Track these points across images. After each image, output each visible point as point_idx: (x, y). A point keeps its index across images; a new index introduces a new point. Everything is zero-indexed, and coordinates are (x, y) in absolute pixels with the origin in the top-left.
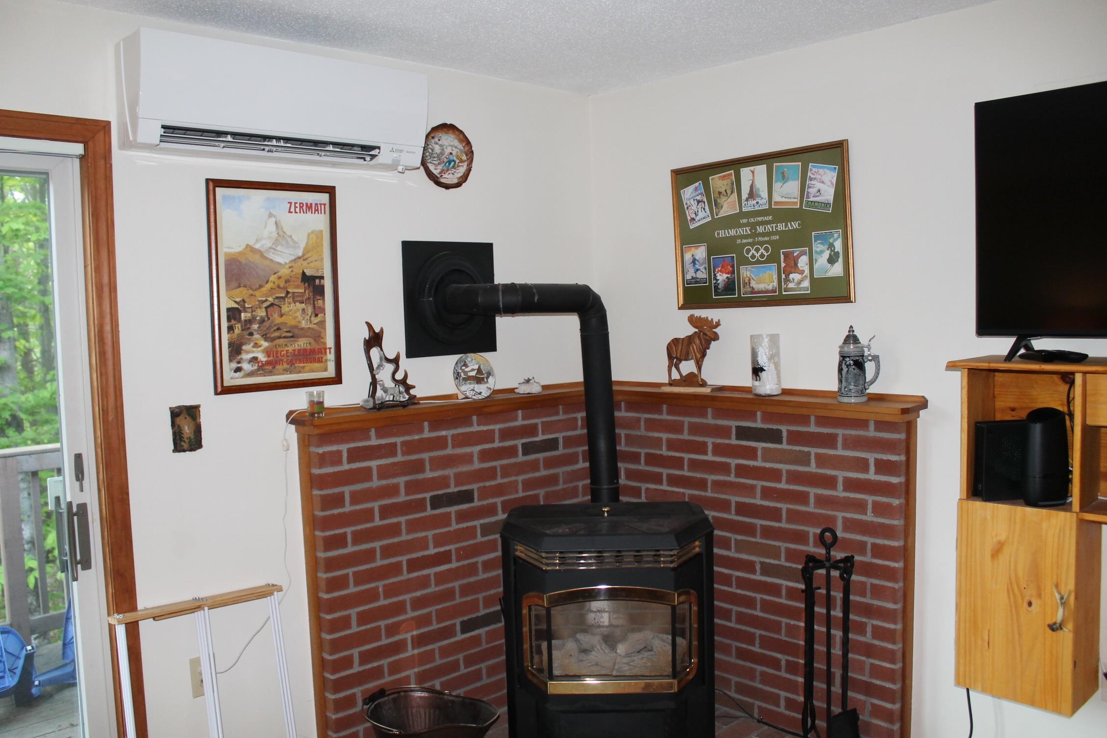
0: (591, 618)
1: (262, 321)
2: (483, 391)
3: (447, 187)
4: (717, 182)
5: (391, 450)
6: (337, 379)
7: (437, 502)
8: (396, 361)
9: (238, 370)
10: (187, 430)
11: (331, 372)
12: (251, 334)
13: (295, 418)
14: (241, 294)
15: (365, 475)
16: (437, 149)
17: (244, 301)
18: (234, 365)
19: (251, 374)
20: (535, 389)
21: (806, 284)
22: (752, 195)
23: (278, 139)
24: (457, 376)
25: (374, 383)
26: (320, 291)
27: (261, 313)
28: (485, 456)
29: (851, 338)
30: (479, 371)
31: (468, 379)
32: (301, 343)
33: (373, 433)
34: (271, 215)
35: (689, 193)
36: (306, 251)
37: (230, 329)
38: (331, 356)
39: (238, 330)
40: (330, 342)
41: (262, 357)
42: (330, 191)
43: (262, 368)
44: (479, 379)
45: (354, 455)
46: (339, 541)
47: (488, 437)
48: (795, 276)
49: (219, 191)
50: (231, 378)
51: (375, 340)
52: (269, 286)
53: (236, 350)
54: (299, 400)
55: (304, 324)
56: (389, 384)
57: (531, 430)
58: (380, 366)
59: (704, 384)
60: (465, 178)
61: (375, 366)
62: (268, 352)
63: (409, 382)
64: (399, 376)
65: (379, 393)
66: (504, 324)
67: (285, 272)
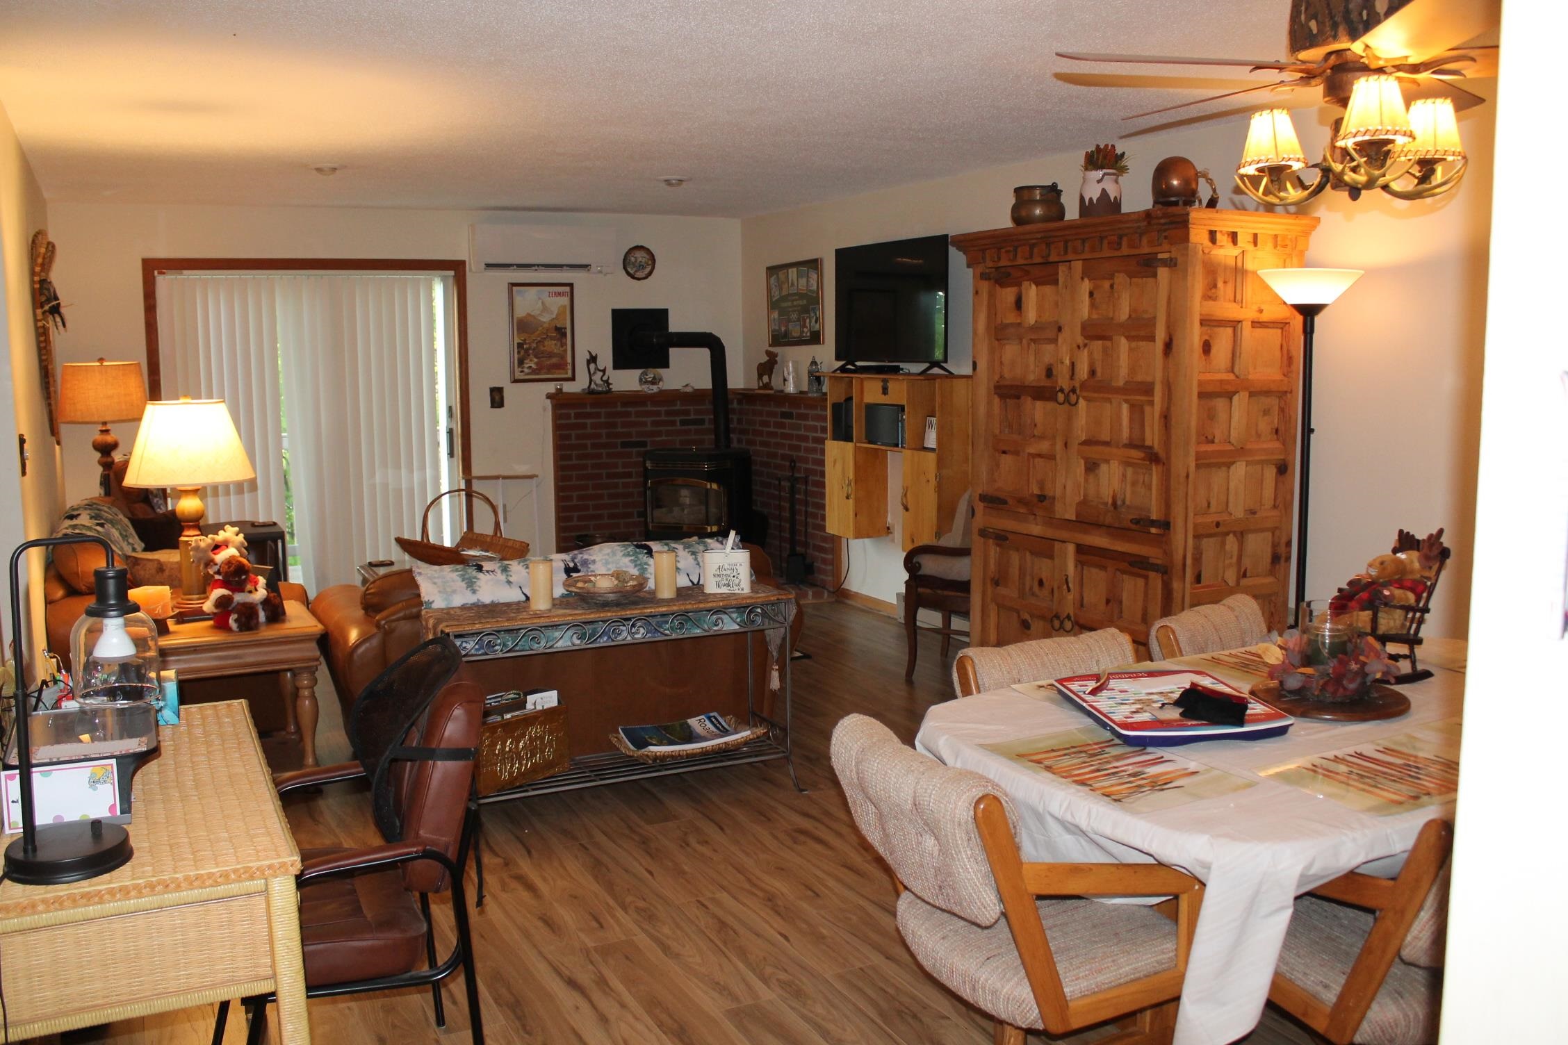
0: (682, 500)
1: (534, 349)
2: (655, 388)
3: (639, 279)
4: (781, 274)
5: (598, 415)
6: (573, 379)
7: (624, 445)
8: (604, 371)
9: (522, 372)
10: (497, 398)
11: (569, 375)
12: (529, 355)
13: (549, 396)
14: (524, 336)
15: (584, 426)
16: (633, 259)
17: (525, 340)
18: (520, 369)
19: (528, 374)
20: (689, 390)
21: (808, 334)
22: (792, 284)
23: (538, 265)
24: (640, 380)
25: (591, 380)
26: (565, 335)
27: (534, 345)
28: (655, 423)
29: (814, 363)
30: (654, 378)
31: (646, 382)
32: (554, 360)
33: (588, 407)
34: (539, 299)
35: (773, 280)
36: (557, 315)
37: (519, 352)
38: (569, 367)
39: (522, 352)
40: (569, 360)
41: (534, 366)
42: (571, 285)
43: (534, 372)
44: (653, 382)
45: (577, 416)
46: (569, 458)
47: (658, 414)
48: (805, 330)
49: (514, 288)
50: (519, 376)
51: (593, 359)
52: (538, 332)
53: (521, 362)
54: (551, 387)
55: (555, 351)
56: (599, 382)
57: (687, 413)
58: (595, 373)
59: (771, 389)
60: (650, 273)
61: (592, 372)
62: (536, 364)
63: (610, 381)
64: (605, 378)
65: (593, 386)
66: (674, 352)
67: (546, 326)
